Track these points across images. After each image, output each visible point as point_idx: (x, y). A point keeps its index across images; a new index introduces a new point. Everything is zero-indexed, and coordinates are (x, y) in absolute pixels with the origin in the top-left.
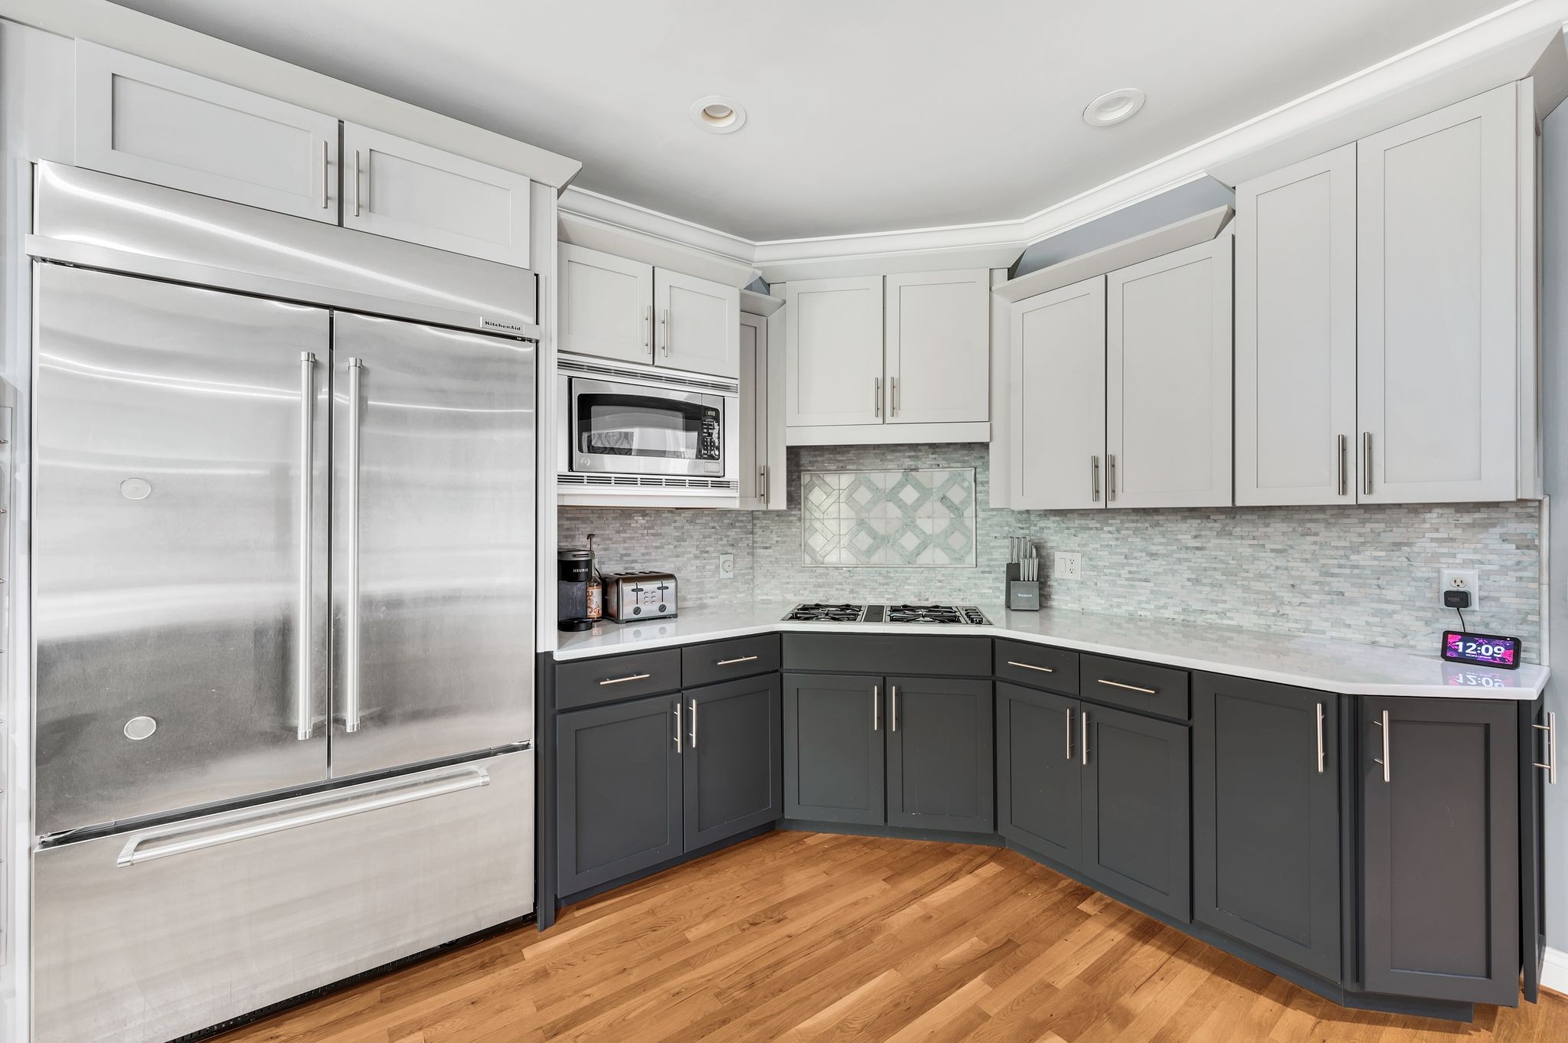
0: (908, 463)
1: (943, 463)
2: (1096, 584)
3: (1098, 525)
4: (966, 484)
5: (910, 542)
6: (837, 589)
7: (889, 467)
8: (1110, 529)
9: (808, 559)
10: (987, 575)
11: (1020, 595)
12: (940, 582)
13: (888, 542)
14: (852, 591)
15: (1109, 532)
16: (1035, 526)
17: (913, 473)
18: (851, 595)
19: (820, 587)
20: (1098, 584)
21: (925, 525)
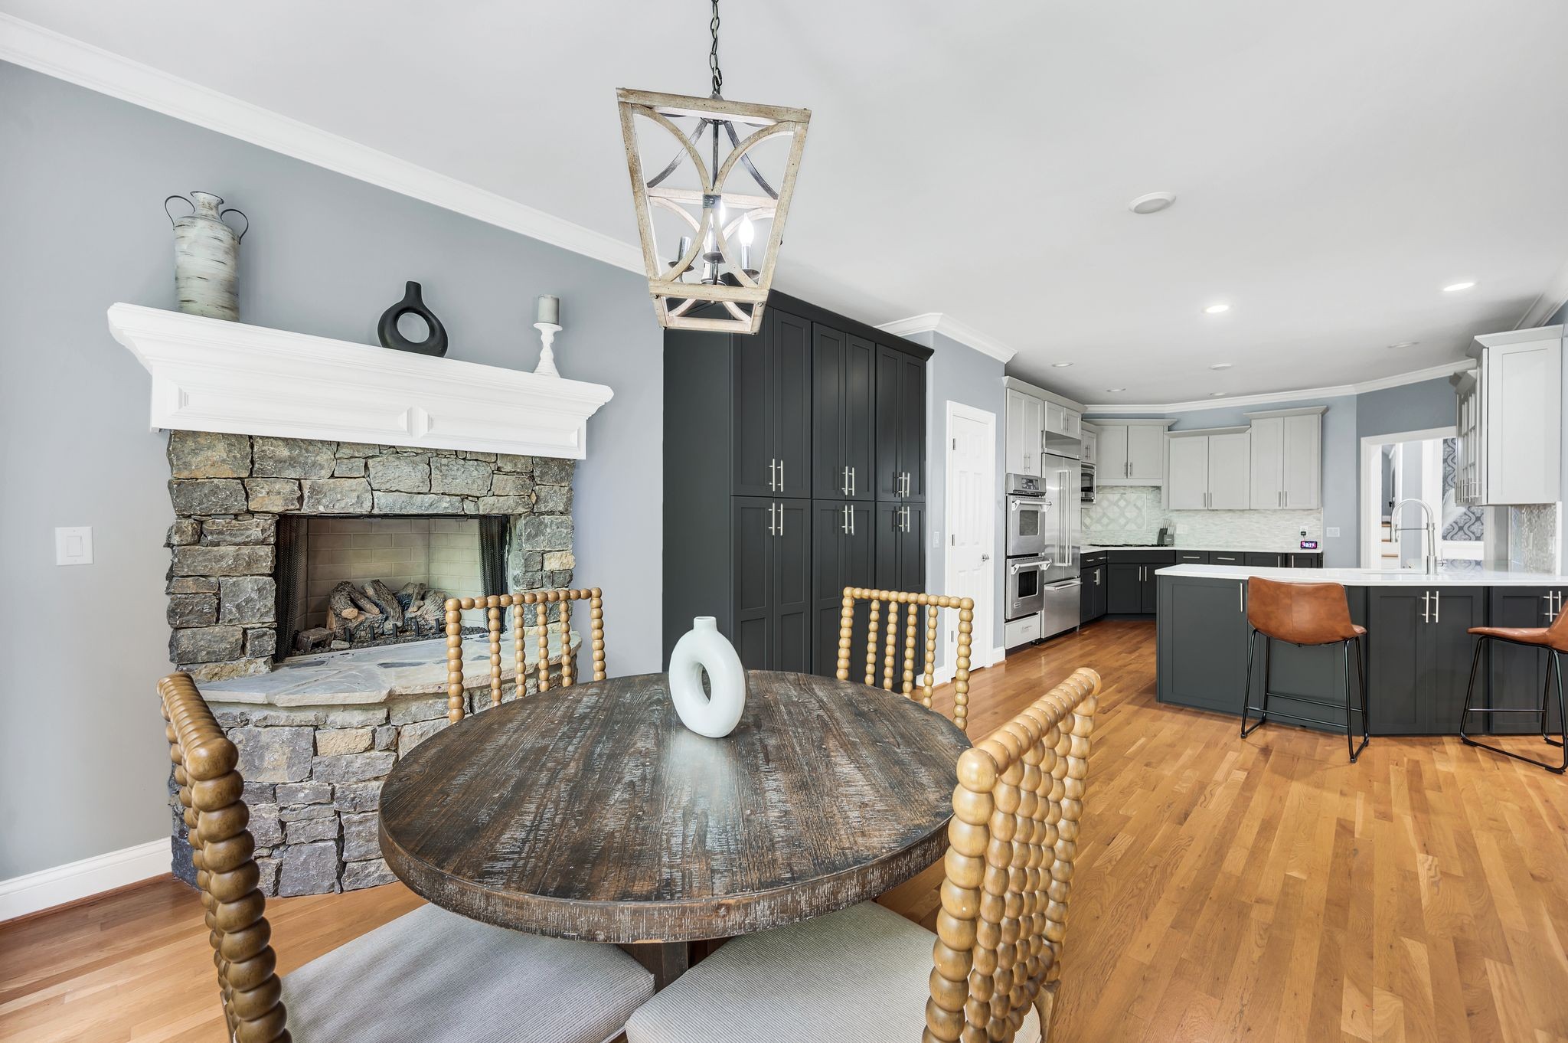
1: (1134, 491)
2: (1193, 535)
3: (1192, 515)
4: (1143, 501)
5: (1122, 521)
7: (1115, 493)
10: (1151, 532)
11: (1168, 537)
12: (1133, 536)
13: (1114, 521)
14: (1100, 540)
16: (1165, 514)
17: (1125, 497)
19: (1088, 538)
21: (1128, 515)
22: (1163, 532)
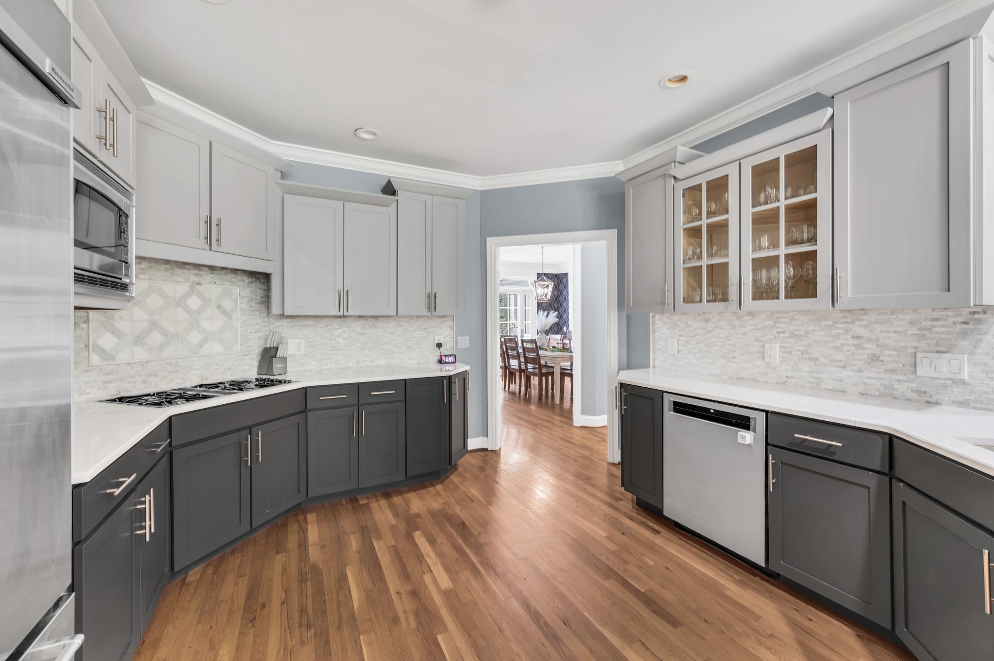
0: (194, 278)
1: (218, 281)
2: (313, 355)
3: (315, 324)
4: (234, 297)
5: (195, 338)
6: (129, 382)
7: (178, 280)
8: (322, 326)
9: (95, 359)
10: (245, 357)
11: (278, 366)
12: (217, 365)
13: (178, 339)
14: (145, 382)
15: (321, 327)
16: (273, 324)
17: (198, 287)
18: (144, 386)
19: (110, 382)
20: (315, 355)
21: (206, 325)
22: (269, 355)
